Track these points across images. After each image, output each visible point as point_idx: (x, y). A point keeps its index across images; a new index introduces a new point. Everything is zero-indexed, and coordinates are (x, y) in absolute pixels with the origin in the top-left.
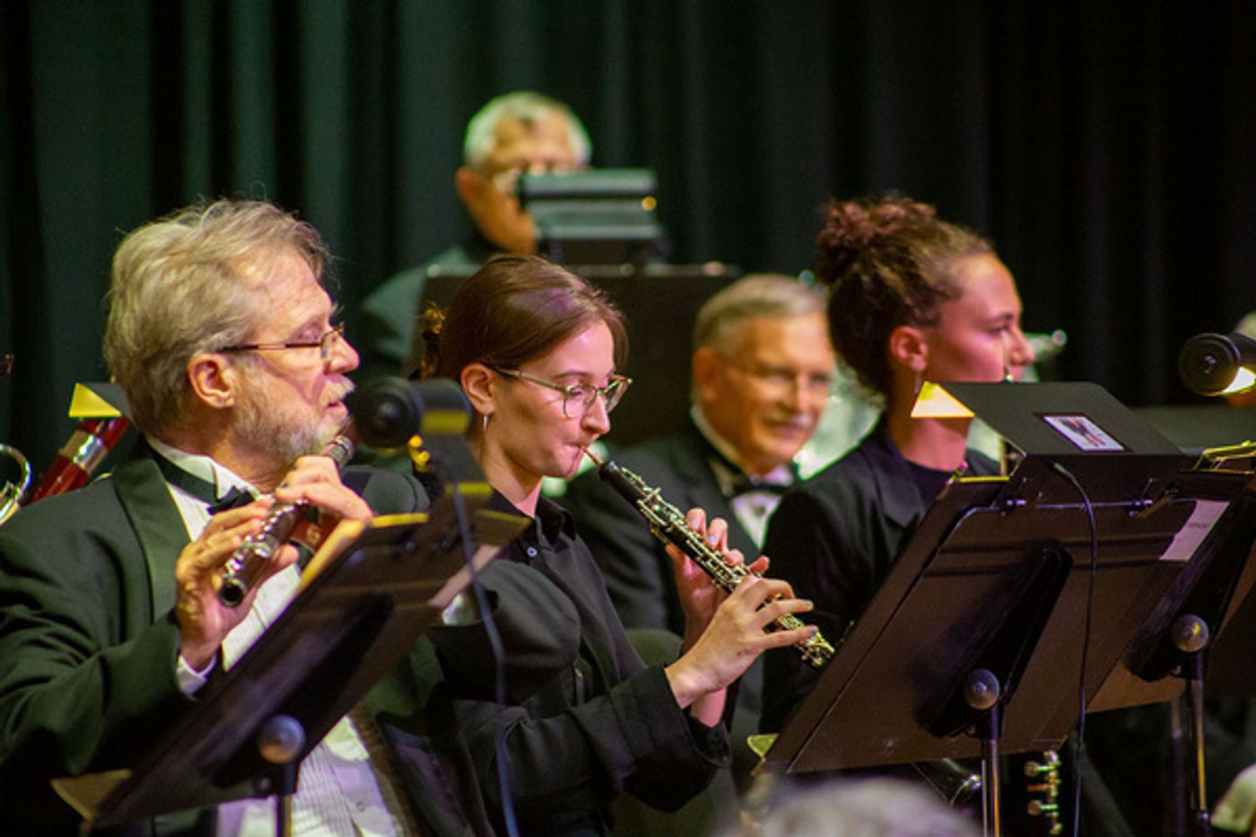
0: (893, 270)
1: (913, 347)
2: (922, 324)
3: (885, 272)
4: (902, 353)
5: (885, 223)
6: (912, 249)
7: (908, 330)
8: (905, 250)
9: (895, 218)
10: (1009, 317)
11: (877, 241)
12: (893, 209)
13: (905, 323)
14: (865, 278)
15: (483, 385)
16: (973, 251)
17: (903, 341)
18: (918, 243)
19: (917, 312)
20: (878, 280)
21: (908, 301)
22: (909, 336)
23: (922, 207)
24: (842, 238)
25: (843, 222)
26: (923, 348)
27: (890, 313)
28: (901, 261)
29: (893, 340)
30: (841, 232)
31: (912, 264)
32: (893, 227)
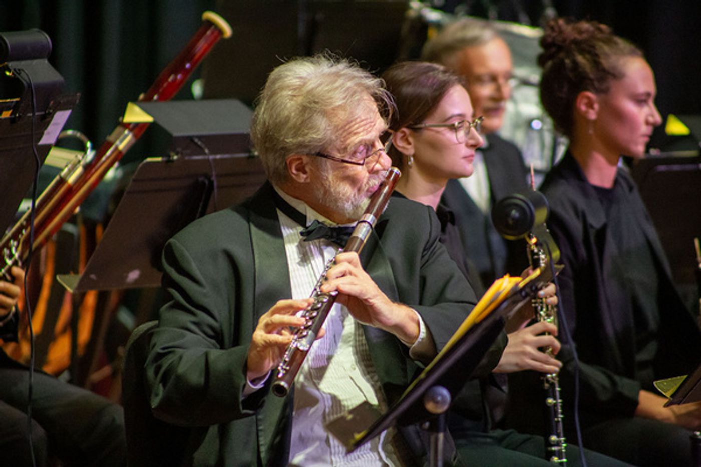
0: (585, 57)
1: (590, 105)
2: (598, 91)
3: (580, 58)
4: (583, 108)
5: (580, 32)
6: (597, 47)
7: (590, 94)
8: (593, 47)
9: (587, 31)
10: (648, 94)
11: (576, 42)
12: (585, 25)
13: (587, 89)
14: (567, 61)
15: (405, 138)
16: (632, 53)
17: (585, 101)
18: (601, 44)
19: (596, 84)
20: (575, 63)
21: (592, 76)
22: (589, 98)
23: (603, 26)
24: (554, 38)
25: (556, 29)
26: (596, 106)
27: (580, 82)
28: (589, 52)
29: (579, 100)
30: (554, 34)
31: (597, 55)
32: (585, 36)
